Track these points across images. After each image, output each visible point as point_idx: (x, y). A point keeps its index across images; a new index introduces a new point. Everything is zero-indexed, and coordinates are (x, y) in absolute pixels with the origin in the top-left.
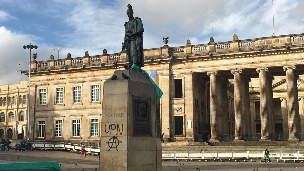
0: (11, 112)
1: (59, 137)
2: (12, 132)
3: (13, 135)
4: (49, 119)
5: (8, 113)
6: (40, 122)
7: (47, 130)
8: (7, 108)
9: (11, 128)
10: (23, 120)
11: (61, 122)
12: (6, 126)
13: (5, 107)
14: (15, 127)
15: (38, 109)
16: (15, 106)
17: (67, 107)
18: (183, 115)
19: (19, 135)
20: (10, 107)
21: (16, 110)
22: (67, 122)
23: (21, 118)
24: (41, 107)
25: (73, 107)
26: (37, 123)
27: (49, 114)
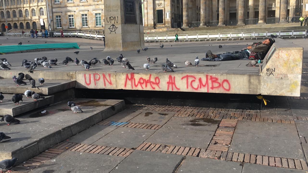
0: (33, 9)
1: (72, 27)
2: (36, 24)
3: (37, 26)
4: (63, 14)
5: (31, 9)
6: (57, 16)
7: (63, 22)
8: (30, 5)
9: (35, 21)
10: (43, 15)
11: (72, 16)
12: (31, 20)
13: (28, 5)
14: (38, 20)
15: (54, 6)
16: (36, 4)
17: (76, 5)
18: (163, 9)
19: (42, 26)
20: (31, 5)
21: (37, 7)
22: (77, 16)
23: (42, 13)
24: (56, 4)
25: (81, 4)
26: (54, 17)
27: (63, 10)
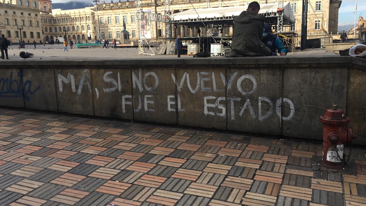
0: (83, 25)
1: (111, 39)
2: (84, 36)
3: (85, 38)
4: (106, 31)
5: (81, 26)
6: (102, 32)
7: (106, 36)
8: (80, 23)
9: (84, 34)
10: (90, 30)
11: (111, 32)
12: (81, 33)
13: (79, 23)
14: (86, 34)
15: (100, 26)
16: (85, 22)
17: (113, 26)
18: (161, 29)
19: (89, 38)
20: (81, 23)
21: (85, 24)
22: (114, 32)
23: (89, 28)
24: (102, 25)
25: (116, 25)
26: (101, 33)
27: (106, 28)
